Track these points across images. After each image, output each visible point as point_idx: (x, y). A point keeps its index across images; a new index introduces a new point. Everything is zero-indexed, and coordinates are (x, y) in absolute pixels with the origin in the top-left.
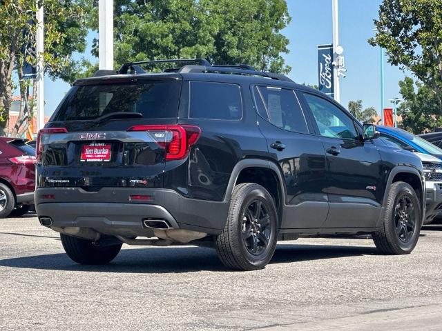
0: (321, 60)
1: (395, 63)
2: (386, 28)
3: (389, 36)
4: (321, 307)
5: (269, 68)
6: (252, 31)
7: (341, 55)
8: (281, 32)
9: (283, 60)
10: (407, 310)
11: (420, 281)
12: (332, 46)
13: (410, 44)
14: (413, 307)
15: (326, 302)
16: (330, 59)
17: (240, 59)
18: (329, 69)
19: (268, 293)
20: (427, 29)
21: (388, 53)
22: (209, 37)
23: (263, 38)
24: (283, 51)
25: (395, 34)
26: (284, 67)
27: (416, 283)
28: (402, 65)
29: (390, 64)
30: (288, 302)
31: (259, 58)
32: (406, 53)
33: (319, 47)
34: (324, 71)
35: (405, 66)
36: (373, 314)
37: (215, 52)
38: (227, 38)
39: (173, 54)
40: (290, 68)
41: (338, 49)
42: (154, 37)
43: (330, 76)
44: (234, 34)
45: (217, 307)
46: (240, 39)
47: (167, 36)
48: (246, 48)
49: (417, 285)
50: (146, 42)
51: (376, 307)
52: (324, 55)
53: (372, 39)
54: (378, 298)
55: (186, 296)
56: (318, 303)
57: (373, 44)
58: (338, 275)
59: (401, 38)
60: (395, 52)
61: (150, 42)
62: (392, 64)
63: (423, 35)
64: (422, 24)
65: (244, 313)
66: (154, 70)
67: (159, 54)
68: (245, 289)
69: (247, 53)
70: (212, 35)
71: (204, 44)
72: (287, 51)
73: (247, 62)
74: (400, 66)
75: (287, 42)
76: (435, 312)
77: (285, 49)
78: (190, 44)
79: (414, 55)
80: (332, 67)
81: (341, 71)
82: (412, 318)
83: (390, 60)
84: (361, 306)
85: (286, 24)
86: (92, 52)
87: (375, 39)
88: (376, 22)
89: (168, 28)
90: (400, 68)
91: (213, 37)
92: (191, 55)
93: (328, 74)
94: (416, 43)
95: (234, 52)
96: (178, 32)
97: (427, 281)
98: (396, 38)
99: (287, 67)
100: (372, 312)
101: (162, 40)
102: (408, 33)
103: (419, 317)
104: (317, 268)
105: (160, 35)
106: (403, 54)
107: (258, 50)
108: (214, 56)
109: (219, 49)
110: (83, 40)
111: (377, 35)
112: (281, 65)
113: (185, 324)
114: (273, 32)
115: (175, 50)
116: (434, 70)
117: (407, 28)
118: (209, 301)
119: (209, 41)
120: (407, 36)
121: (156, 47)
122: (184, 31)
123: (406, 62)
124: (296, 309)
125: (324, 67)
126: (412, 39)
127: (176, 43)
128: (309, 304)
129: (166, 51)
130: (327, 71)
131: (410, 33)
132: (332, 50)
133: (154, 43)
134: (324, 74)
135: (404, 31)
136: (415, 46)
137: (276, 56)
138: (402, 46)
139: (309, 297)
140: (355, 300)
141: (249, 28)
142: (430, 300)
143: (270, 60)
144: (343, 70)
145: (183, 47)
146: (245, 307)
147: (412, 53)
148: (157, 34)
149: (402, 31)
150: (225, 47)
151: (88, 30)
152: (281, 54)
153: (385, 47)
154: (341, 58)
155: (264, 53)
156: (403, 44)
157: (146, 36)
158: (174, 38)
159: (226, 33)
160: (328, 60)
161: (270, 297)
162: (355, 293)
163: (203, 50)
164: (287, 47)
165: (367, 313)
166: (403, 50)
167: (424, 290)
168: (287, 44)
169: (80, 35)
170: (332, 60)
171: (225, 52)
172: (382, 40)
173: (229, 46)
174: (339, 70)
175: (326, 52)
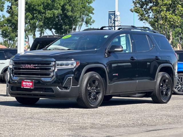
0: (110, 18)
1: (142, 20)
2: (138, 4)
3: (140, 8)
4: (127, 128)
5: (85, 21)
6: (77, 4)
7: (119, 16)
8: (91, 5)
9: (91, 17)
10: (165, 130)
11: (167, 117)
12: (115, 11)
13: (148, 12)
14: (168, 129)
15: (128, 126)
16: (114, 17)
17: (72, 16)
18: (113, 22)
19: (100, 122)
20: (156, 6)
21: (139, 16)
22: (59, 6)
23: (83, 7)
24: (91, 13)
25: (142, 7)
26: (92, 21)
27: (165, 118)
28: (145, 21)
29: (139, 20)
30: (110, 126)
31: (80, 16)
32: (146, 16)
33: (109, 12)
34: (111, 22)
35: (146, 21)
36: (151, 132)
37: (61, 13)
38: (67, 7)
39: (43, 13)
40: (94, 21)
41: (117, 13)
42: (35, 6)
43: (114, 25)
44: (70, 5)
45: (79, 127)
46: (72, 7)
47: (41, 5)
48: (75, 11)
49: (166, 119)
50: (31, 8)
51: (151, 129)
52: (111, 16)
53: (132, 9)
54: (150, 124)
55: (64, 122)
56: (124, 126)
57: (132, 12)
58: (129, 114)
59: (144, 9)
60: (141, 15)
61: (33, 8)
62: (140, 20)
63: (154, 8)
64: (153, 3)
65: (93, 130)
66: (34, 20)
67: (36, 13)
68: (89, 119)
69: (75, 14)
70: (60, 6)
71: (56, 9)
72: (93, 14)
73: (75, 18)
74: (144, 21)
75: (93, 9)
76: (178, 131)
77: (92, 12)
78: (51, 10)
79: (150, 17)
80: (114, 20)
81: (118, 23)
82: (168, 134)
83: (139, 19)
84: (144, 128)
85: (93, 2)
86: (7, 11)
87: (133, 9)
88: (133, 2)
89: (41, 2)
90: (144, 22)
91: (61, 6)
92: (50, 14)
93: (113, 24)
94: (151, 11)
95: (70, 14)
96: (45, 4)
97: (170, 117)
98: (142, 9)
99: (93, 20)
100: (150, 131)
101: (38, 7)
102: (147, 7)
103: (171, 133)
104: (119, 110)
105: (37, 5)
106: (145, 16)
107: (80, 12)
108: (61, 15)
109: (63, 12)
110: (3, 6)
111: (134, 7)
112: (90, 19)
113: (68, 135)
114: (87, 5)
115: (44, 12)
116: (158, 24)
117: (147, 5)
118: (75, 125)
119: (59, 8)
120: (147, 8)
121: (36, 10)
122: (48, 3)
123: (146, 20)
124: (116, 129)
125: (111, 21)
126: (149, 10)
127: (44, 8)
128: (120, 127)
129: (40, 12)
130: (112, 23)
131: (148, 7)
132: (115, 13)
133: (35, 8)
134: (111, 24)
135: (146, 6)
136: (150, 12)
137: (88, 15)
138: (145, 13)
139: (119, 123)
140: (140, 125)
141: (76, 3)
142: (174, 126)
143: (85, 17)
144: (119, 22)
145: (47, 10)
146: (92, 128)
147: (149, 16)
148: (36, 5)
149: (145, 6)
150: (66, 11)
151: (5, 1)
152: (90, 15)
153: (138, 13)
154: (119, 17)
155: (83, 14)
156: (145, 11)
157: (31, 5)
158: (43, 6)
159: (67, 5)
160: (113, 18)
161: (102, 123)
162: (139, 122)
163: (56, 12)
164: (93, 12)
165: (148, 131)
166: (145, 14)
167: (170, 121)
168: (93, 10)
169: (1, 4)
170: (115, 18)
171: (66, 13)
172: (136, 10)
173: (68, 11)
174: (118, 22)
175: (112, 14)
